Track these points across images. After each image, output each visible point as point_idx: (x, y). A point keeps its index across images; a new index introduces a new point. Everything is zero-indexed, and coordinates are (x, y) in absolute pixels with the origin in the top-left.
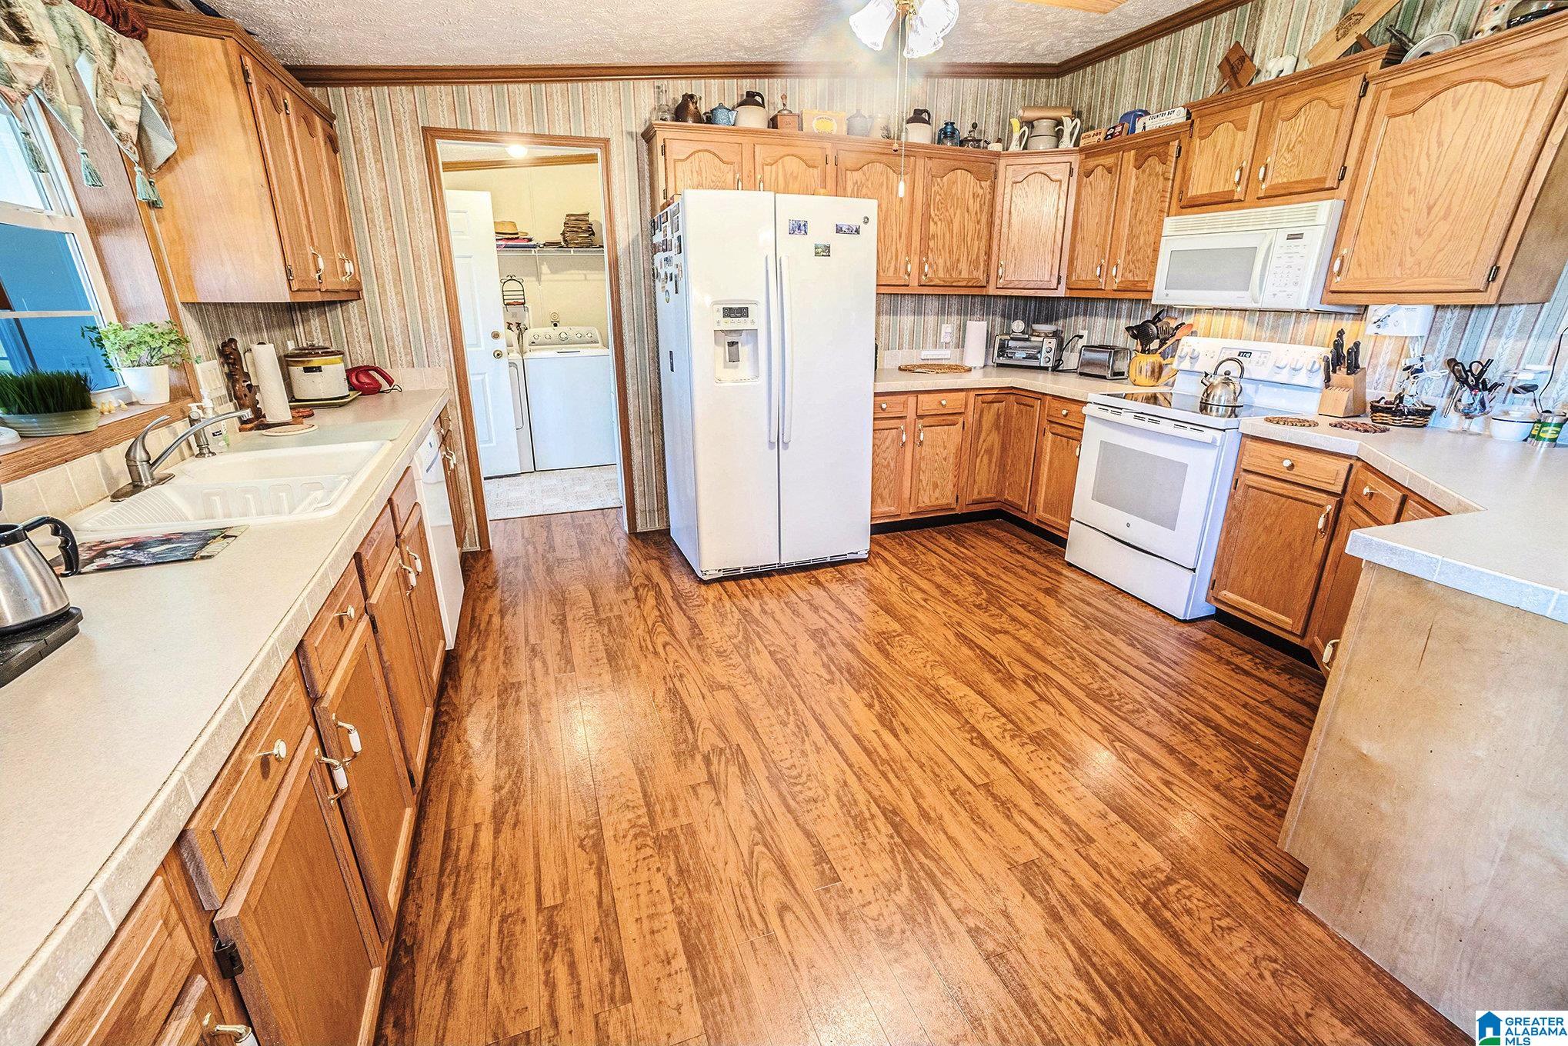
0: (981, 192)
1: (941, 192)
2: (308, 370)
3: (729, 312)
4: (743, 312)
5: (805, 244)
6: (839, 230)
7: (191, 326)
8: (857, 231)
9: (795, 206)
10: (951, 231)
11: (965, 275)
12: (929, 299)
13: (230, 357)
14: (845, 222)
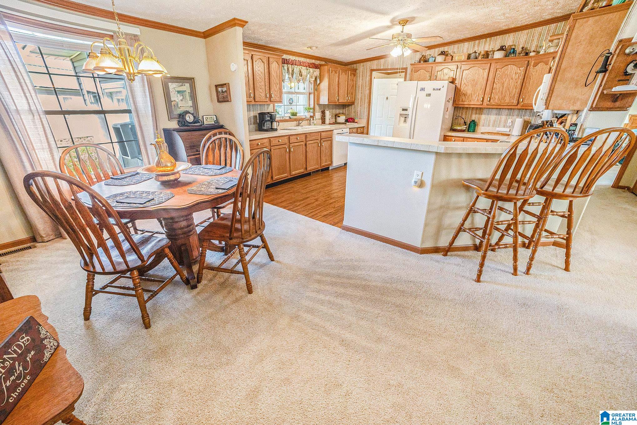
0: (519, 72)
1: (501, 74)
2: (338, 117)
3: (403, 110)
4: (406, 110)
5: (424, 93)
6: (434, 89)
7: (317, 107)
8: (440, 90)
9: (422, 84)
10: (503, 87)
11: (507, 101)
12: (504, 110)
13: (323, 113)
14: (436, 88)
